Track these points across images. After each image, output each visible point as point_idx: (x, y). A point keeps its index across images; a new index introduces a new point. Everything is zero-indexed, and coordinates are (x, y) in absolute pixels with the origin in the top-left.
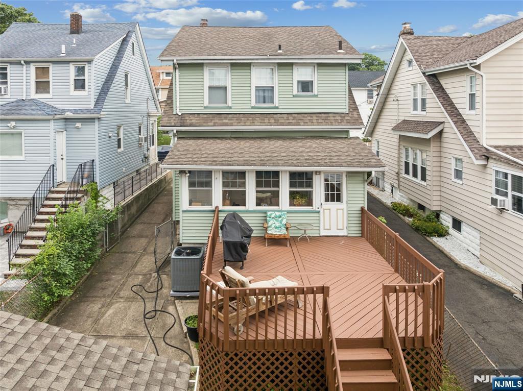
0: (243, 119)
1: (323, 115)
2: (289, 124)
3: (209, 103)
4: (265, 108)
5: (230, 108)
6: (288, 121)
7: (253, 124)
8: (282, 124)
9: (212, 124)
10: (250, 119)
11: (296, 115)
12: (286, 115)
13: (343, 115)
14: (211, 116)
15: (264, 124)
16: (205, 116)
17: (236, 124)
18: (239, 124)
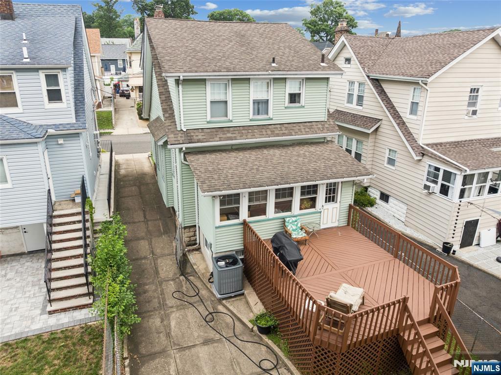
0: (243, 131)
1: (308, 124)
2: (284, 135)
3: (212, 117)
4: (261, 120)
5: (231, 121)
6: (282, 132)
7: (253, 136)
8: (278, 135)
9: (217, 139)
10: (250, 131)
11: (286, 125)
12: (279, 126)
13: (323, 123)
14: (214, 130)
15: (263, 136)
16: (209, 130)
17: (238, 138)
18: (242, 138)
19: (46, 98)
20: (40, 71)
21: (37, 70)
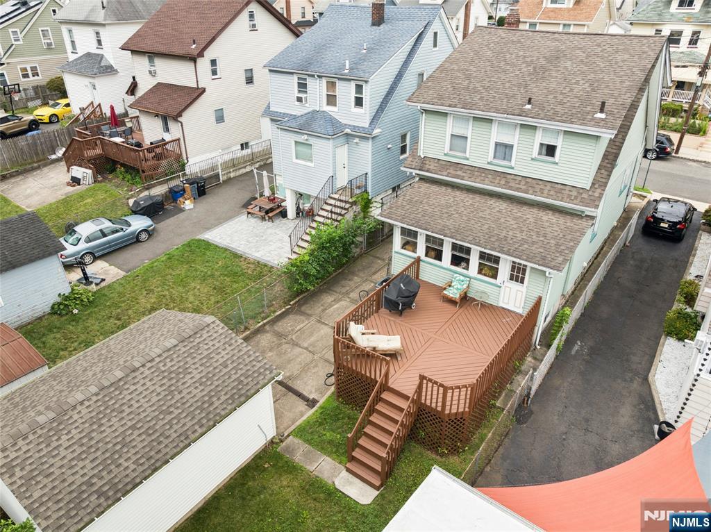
0: (476, 173)
1: (559, 186)
2: (518, 190)
3: (451, 150)
4: (500, 166)
5: (467, 159)
6: (518, 186)
7: (483, 181)
8: (510, 188)
9: (445, 173)
10: (483, 175)
11: (530, 180)
12: (520, 178)
13: (581, 191)
14: (449, 164)
15: (493, 184)
16: (444, 163)
17: (466, 178)
18: (470, 179)
19: (353, 103)
20: (352, 82)
21: (349, 80)
